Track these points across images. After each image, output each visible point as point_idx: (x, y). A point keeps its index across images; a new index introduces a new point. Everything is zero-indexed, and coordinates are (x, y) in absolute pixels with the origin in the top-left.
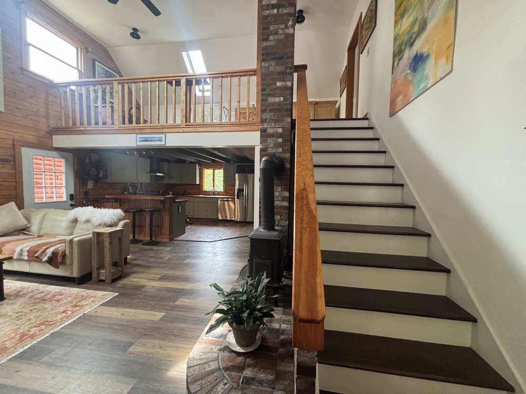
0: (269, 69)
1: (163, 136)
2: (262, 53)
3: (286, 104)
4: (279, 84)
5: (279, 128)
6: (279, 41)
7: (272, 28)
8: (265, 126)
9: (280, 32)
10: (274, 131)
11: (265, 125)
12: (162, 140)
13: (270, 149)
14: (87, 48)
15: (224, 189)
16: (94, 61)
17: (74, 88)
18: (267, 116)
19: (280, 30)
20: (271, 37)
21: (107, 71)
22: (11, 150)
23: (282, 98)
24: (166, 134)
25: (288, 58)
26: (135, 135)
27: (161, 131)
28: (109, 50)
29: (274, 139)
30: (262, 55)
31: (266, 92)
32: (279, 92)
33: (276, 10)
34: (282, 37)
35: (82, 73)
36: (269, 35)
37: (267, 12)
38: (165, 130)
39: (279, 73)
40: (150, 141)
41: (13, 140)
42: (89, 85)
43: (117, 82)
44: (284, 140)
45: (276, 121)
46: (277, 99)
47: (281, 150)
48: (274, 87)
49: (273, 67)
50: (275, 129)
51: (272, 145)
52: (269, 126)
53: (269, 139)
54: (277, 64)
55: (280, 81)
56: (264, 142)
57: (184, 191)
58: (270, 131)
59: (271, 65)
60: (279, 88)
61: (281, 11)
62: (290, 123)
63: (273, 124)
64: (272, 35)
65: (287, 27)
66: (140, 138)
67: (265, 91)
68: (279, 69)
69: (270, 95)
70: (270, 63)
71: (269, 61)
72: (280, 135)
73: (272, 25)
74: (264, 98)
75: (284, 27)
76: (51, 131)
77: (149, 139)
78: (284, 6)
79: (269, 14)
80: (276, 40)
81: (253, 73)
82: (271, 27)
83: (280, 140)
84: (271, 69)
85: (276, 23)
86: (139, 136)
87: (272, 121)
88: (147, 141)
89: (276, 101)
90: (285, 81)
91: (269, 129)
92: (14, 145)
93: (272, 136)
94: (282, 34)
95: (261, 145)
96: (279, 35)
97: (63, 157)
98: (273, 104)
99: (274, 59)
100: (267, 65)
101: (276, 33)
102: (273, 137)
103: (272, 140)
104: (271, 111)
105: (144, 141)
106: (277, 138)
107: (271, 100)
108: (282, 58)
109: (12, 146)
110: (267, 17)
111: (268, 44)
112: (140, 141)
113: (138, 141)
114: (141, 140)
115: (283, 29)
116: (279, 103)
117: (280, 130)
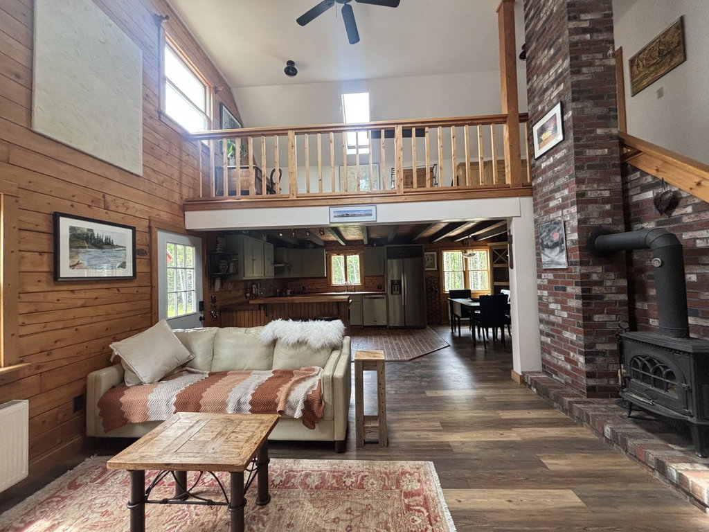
0: (583, 111)
1: (373, 208)
2: (573, 91)
3: (612, 158)
4: (599, 131)
5: (605, 190)
6: (597, 75)
7: (584, 58)
8: (584, 189)
9: (597, 62)
10: (597, 195)
11: (583, 187)
12: (371, 215)
13: (594, 220)
14: (215, 88)
15: (361, 281)
16: (221, 105)
17: (205, 142)
18: (586, 174)
19: (596, 61)
20: (584, 70)
21: (232, 120)
22: (147, 235)
23: (606, 150)
24: (377, 205)
25: (609, 97)
26: (328, 207)
27: (369, 202)
28: (233, 90)
29: (597, 205)
30: (573, 93)
31: (581, 143)
32: (601, 141)
33: (589, 35)
34: (599, 70)
35: (211, 121)
36: (581, 67)
37: (576, 38)
38: (375, 200)
39: (600, 117)
40: (352, 216)
41: (150, 221)
42: (222, 138)
43: (294, 131)
44: (614, 207)
45: (599, 181)
46: (599, 152)
47: (610, 220)
48: (592, 135)
49: (590, 108)
50: (599, 192)
51: (595, 215)
52: (589, 189)
53: (590, 206)
54: (596, 105)
55: (601, 127)
56: (583, 210)
57: (304, 288)
58: (590, 195)
59: (587, 107)
60: (600, 137)
61: (595, 36)
62: (620, 183)
63: (595, 186)
64: (585, 66)
65: (606, 57)
66: (334, 212)
67: (578, 141)
68: (599, 111)
69: (588, 146)
70: (585, 103)
71: (583, 101)
72: (606, 201)
73: (584, 53)
74: (578, 150)
75: (601, 57)
76: (184, 204)
77: (350, 214)
78: (599, 31)
79: (580, 40)
80: (592, 73)
81: (502, 120)
82: (583, 56)
83: (608, 207)
84: (587, 111)
85: (588, 51)
86: (333, 209)
87: (592, 181)
88: (347, 216)
89: (598, 153)
90: (608, 127)
91: (589, 192)
92: (150, 227)
93: (594, 201)
94: (600, 66)
95: (579, 215)
96: (595, 66)
97: (193, 245)
98: (594, 158)
99: (590, 98)
100: (580, 106)
101: (590, 64)
102: (597, 203)
103: (594, 208)
104: (590, 167)
105: (343, 216)
106: (603, 203)
107: (590, 153)
108: (601, 97)
109: (147, 230)
110: (576, 44)
111: (581, 78)
112: (335, 217)
113: (332, 217)
114: (336, 215)
115: (601, 59)
116: (603, 157)
117: (607, 194)
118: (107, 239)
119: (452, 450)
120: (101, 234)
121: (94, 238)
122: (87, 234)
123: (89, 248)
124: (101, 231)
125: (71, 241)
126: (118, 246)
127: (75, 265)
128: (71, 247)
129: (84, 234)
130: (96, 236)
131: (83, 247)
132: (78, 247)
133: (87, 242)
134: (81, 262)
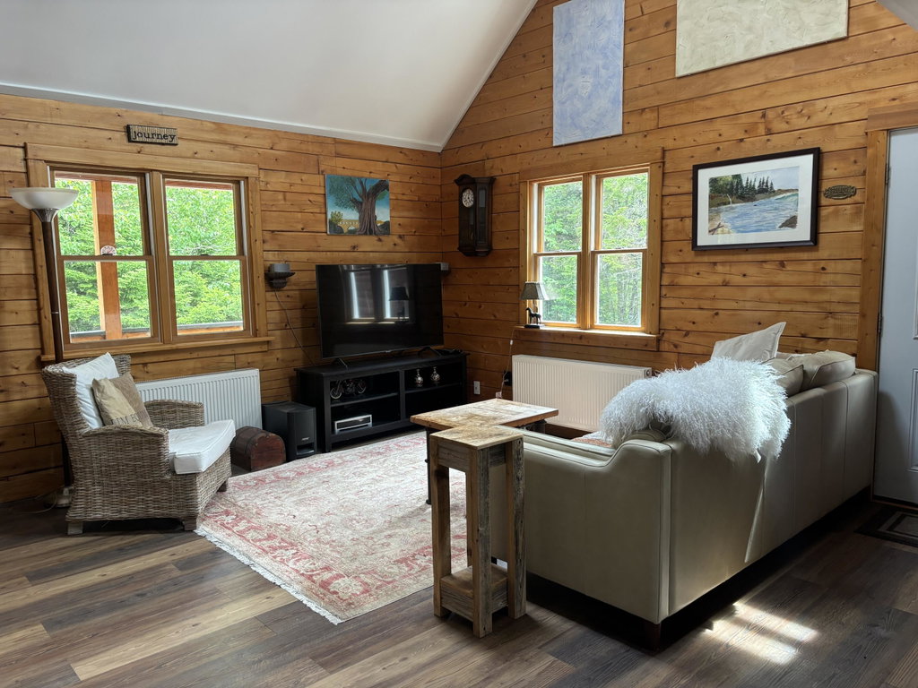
118: (762, 183)
119: (314, 658)
120: (751, 178)
121: (742, 187)
122: (732, 184)
123: (733, 203)
124: (751, 173)
125: (711, 198)
126: (781, 191)
127: (715, 229)
128: (711, 206)
129: (727, 185)
130: (744, 183)
131: (725, 204)
132: (719, 205)
133: (732, 195)
134: (722, 224)
